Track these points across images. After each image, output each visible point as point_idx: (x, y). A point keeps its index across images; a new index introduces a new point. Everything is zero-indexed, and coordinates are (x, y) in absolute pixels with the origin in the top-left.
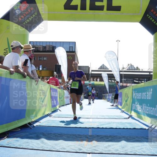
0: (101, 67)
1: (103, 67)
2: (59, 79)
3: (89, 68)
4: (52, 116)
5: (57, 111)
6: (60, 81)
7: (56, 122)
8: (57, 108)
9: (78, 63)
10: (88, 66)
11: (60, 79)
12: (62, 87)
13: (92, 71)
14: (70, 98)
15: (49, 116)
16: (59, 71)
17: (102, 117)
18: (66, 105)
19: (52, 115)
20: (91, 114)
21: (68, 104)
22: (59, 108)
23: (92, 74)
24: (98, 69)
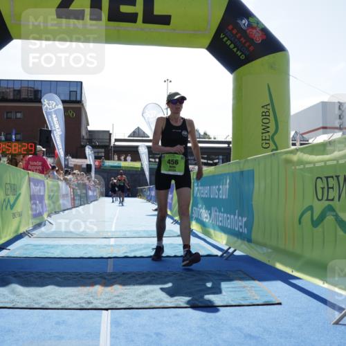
0: (134, 132)
1: (137, 131)
3: (110, 134)
4: (35, 236)
5: (45, 225)
6: (50, 161)
7: (42, 247)
8: (43, 218)
9: (88, 124)
10: (108, 132)
11: (52, 157)
13: (117, 140)
14: (72, 197)
15: (27, 237)
16: (47, 142)
18: (65, 210)
19: (34, 232)
20: (113, 230)
21: (68, 209)
22: (49, 219)
23: (115, 147)
24: (129, 137)
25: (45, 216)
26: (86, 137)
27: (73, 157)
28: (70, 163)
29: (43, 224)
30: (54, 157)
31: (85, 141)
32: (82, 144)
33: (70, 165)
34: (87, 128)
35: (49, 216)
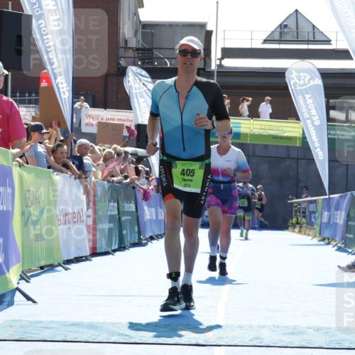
0: (283, 26)
1: (292, 24)
2: (21, 102)
3: (209, 34)
5: (11, 303)
6: (27, 114)
8: (7, 282)
9: (142, 6)
10: (202, 26)
11: (30, 102)
12: (37, 154)
13: (228, 53)
14: (90, 222)
17: (287, 340)
18: (69, 262)
21: (78, 260)
22: (23, 286)
23: (224, 73)
24: (265, 41)
25: (13, 276)
26: (133, 43)
27: (94, 105)
28: (85, 121)
29: (7, 299)
30: (36, 102)
31: (130, 53)
32: (122, 62)
33: (84, 129)
34: (136, 14)
35: (24, 277)
